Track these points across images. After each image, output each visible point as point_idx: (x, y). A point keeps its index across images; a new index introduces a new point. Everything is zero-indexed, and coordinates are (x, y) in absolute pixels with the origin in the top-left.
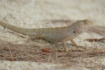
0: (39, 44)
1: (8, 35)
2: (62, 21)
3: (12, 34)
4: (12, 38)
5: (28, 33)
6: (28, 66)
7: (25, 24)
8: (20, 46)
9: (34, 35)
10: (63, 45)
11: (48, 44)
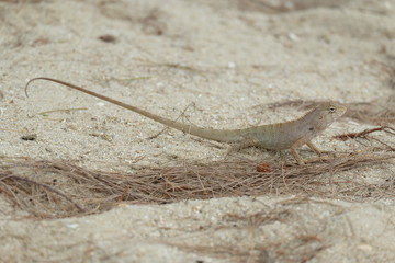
0: (250, 158)
1: (192, 146)
2: (288, 104)
3: (198, 144)
4: (201, 152)
5: (229, 138)
6: (234, 206)
7: (220, 119)
8: (217, 164)
9: (239, 142)
10: (292, 153)
11: (266, 155)
